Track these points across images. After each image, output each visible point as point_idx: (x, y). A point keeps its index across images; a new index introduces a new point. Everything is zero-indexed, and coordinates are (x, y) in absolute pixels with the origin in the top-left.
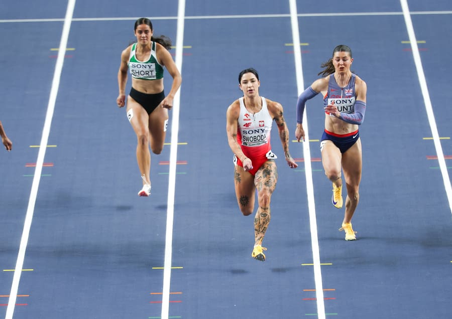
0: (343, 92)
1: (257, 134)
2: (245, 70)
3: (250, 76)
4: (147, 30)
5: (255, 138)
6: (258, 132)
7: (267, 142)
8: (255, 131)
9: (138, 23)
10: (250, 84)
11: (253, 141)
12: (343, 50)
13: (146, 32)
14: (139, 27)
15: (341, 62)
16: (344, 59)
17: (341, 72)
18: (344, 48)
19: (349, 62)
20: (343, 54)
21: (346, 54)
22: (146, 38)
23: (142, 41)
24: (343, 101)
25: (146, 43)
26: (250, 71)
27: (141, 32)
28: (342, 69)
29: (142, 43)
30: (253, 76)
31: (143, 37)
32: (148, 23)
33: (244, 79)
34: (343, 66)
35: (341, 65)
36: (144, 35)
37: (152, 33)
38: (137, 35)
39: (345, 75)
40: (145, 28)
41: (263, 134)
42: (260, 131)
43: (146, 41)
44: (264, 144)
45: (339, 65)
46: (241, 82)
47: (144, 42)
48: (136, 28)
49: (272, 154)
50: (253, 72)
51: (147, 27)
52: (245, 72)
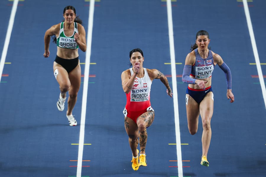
0: (206, 62)
1: (142, 93)
2: (135, 50)
3: (138, 54)
4: (72, 14)
5: (140, 95)
6: (143, 91)
7: (148, 100)
8: (141, 90)
9: (66, 9)
10: (137, 60)
11: (139, 98)
12: (203, 34)
13: (71, 15)
14: (67, 11)
15: (203, 42)
16: (205, 40)
17: (202, 49)
18: (204, 33)
19: (207, 42)
20: (204, 37)
21: (206, 37)
22: (71, 19)
23: (68, 21)
24: (206, 68)
25: (71, 23)
26: (138, 50)
27: (68, 15)
28: (203, 47)
29: (68, 22)
30: (139, 54)
31: (69, 18)
32: (73, 9)
33: (133, 56)
34: (204, 45)
35: (202, 44)
36: (69, 17)
37: (75, 16)
38: (65, 16)
39: (205, 51)
40: (71, 12)
41: (146, 93)
42: (144, 91)
43: (71, 21)
44: (146, 100)
45: (201, 44)
46: (131, 58)
47: (70, 22)
48: (64, 12)
49: (151, 109)
50: (139, 52)
51: (72, 11)
52: (134, 51)
